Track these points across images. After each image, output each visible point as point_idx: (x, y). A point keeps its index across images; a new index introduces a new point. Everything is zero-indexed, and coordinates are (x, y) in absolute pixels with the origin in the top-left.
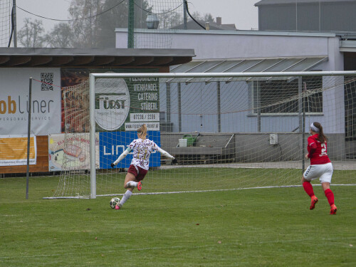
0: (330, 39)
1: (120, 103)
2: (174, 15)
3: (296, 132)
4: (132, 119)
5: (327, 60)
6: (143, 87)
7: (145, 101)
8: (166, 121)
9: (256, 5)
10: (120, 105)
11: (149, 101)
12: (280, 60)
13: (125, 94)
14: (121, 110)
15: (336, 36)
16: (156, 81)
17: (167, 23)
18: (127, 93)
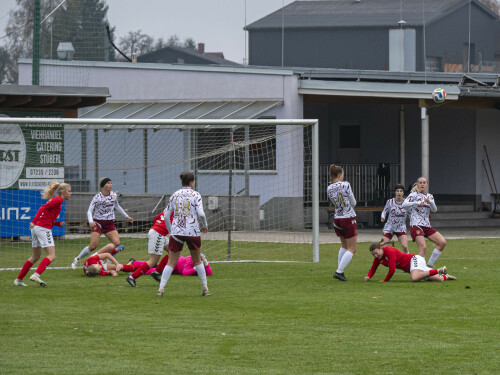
0: (286, 78)
1: (13, 154)
2: (145, 39)
3: (241, 194)
4: (28, 175)
5: (283, 104)
6: (43, 135)
7: (46, 152)
8: (80, 178)
9: (246, 28)
10: (13, 156)
11: (51, 152)
12: (223, 102)
13: (19, 143)
14: (14, 163)
15: (294, 74)
16: (60, 127)
17: (136, 50)
18: (23, 141)
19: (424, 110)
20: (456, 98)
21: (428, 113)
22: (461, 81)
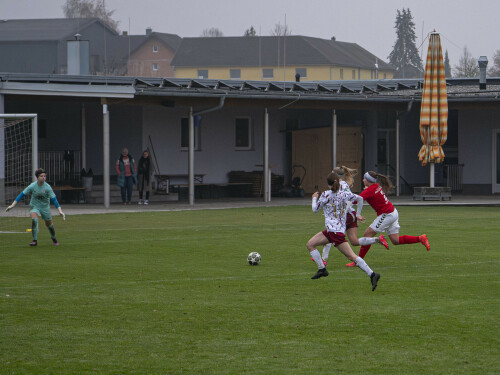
19: (105, 107)
20: (132, 96)
21: (109, 109)
22: (133, 83)
